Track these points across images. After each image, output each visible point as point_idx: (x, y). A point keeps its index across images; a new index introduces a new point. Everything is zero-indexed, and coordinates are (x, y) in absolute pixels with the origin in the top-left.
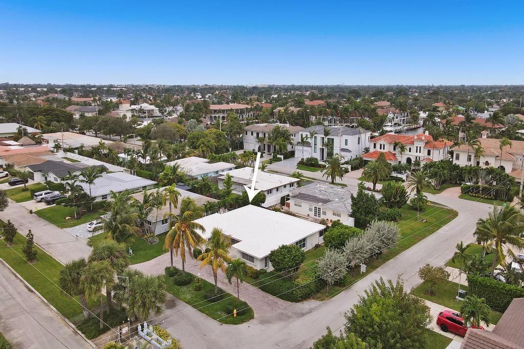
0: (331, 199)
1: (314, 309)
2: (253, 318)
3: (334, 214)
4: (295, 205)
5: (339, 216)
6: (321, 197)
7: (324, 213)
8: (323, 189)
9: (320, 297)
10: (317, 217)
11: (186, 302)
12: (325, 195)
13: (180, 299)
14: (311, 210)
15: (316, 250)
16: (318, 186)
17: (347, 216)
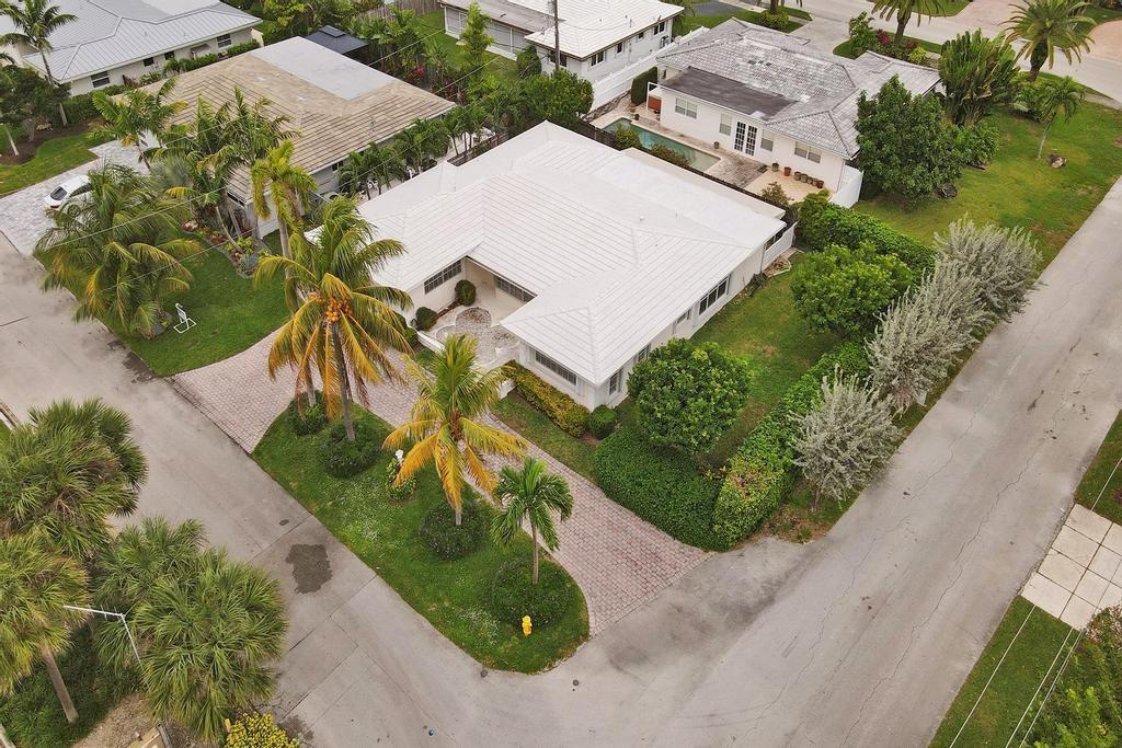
0: (787, 96)
1: (780, 584)
2: (586, 636)
3: (798, 152)
4: (678, 109)
5: (815, 158)
6: (756, 85)
7: (768, 145)
8: (760, 54)
9: (794, 523)
10: (743, 154)
11: (361, 557)
12: (766, 77)
13: (344, 541)
14: (724, 129)
15: (757, 297)
16: (745, 42)
17: (840, 164)
